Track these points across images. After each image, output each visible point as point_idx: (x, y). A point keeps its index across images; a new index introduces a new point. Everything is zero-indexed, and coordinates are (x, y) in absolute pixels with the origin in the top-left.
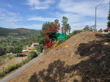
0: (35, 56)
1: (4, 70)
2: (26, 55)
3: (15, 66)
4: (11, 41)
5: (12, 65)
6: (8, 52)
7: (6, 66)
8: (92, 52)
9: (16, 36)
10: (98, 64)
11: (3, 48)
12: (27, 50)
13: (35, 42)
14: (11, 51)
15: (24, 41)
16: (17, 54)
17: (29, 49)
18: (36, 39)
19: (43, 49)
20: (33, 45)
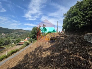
0: (28, 44)
1: (8, 53)
2: (22, 44)
3: (15, 50)
4: (13, 36)
5: (13, 50)
6: (11, 43)
7: (10, 51)
8: (55, 42)
9: (17, 33)
10: (58, 47)
11: (8, 40)
12: (23, 41)
13: (28, 37)
14: (13, 42)
15: (21, 36)
16: (17, 44)
17: (24, 41)
18: (29, 35)
19: (32, 41)
20: (26, 39)
